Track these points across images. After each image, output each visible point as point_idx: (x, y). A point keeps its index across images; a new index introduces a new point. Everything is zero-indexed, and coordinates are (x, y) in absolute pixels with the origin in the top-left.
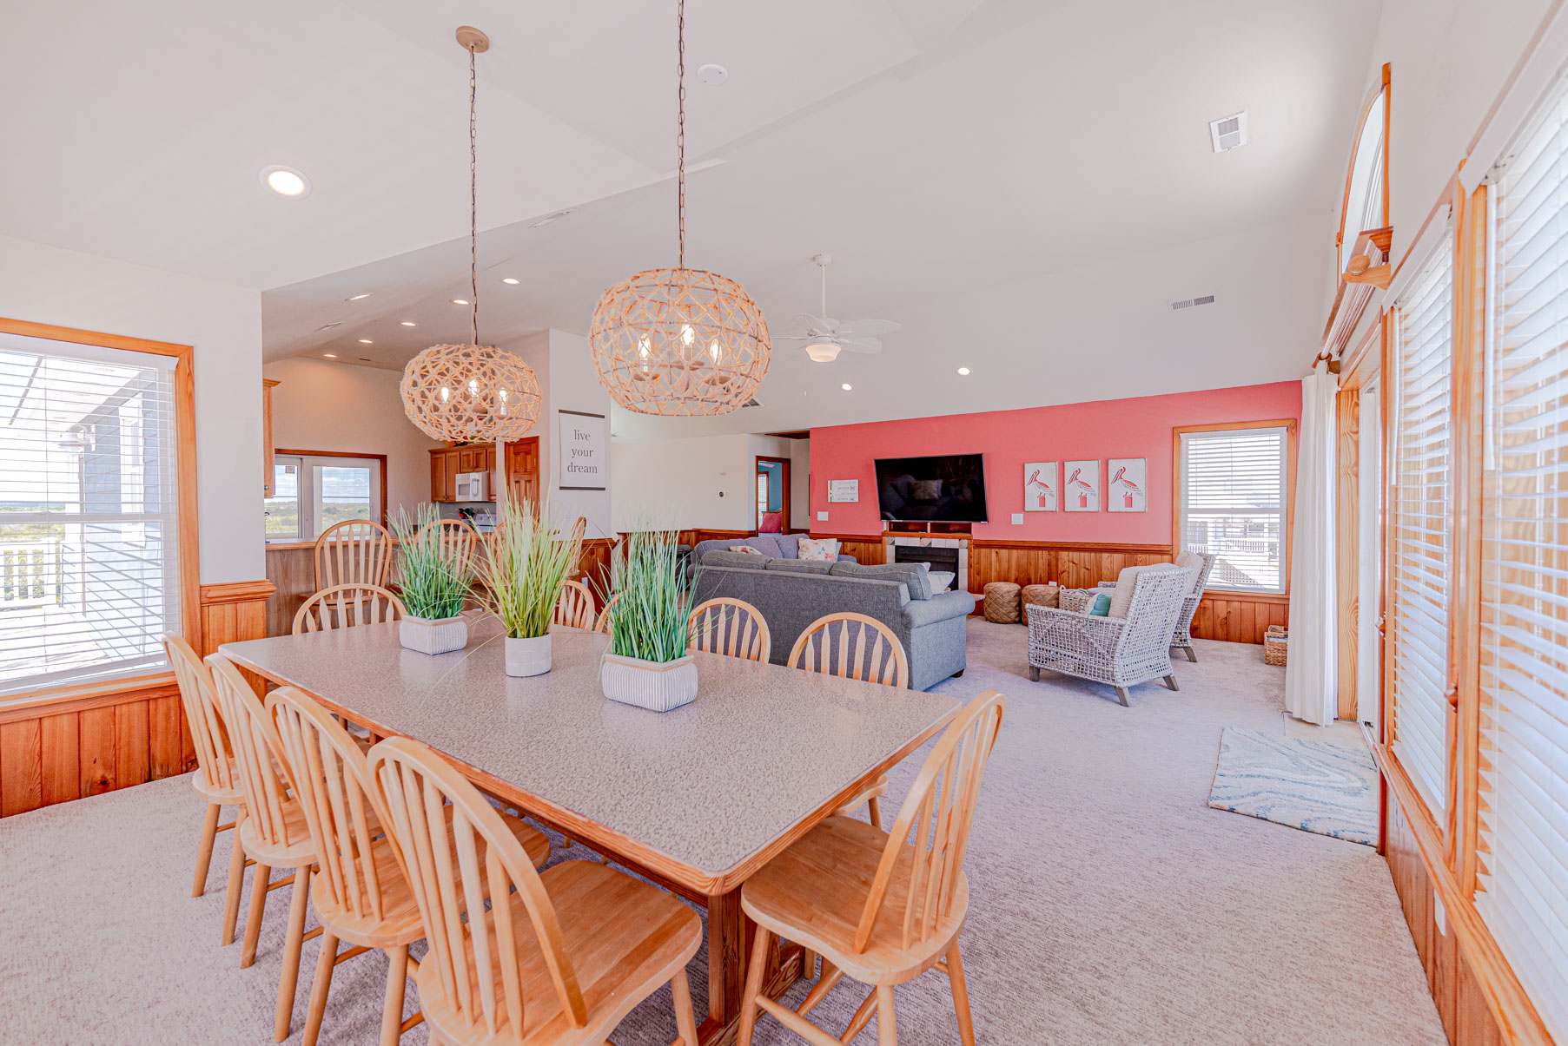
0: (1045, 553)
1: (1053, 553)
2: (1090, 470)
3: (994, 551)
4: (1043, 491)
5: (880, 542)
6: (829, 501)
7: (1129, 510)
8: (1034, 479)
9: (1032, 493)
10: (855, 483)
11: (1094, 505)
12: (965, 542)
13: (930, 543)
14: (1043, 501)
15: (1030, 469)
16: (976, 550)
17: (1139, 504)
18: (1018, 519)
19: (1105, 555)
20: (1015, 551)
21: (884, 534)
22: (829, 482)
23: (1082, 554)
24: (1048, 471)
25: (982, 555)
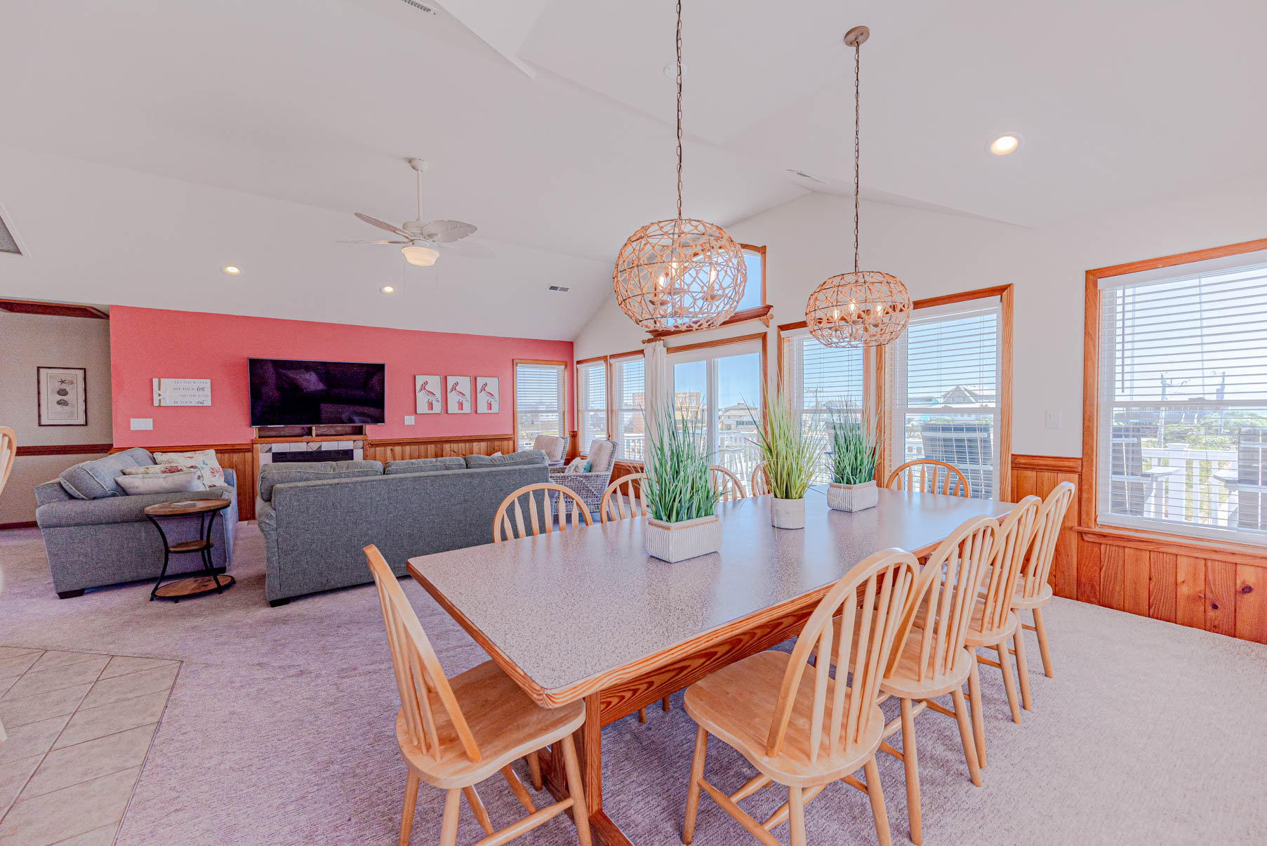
0: (433, 446)
1: (439, 446)
2: (464, 383)
3: (389, 449)
4: (431, 398)
5: (250, 450)
6: (156, 403)
7: (490, 412)
8: (423, 388)
9: (422, 398)
10: (206, 383)
11: (467, 409)
12: (360, 444)
13: (320, 447)
14: (431, 406)
15: (420, 380)
16: (372, 449)
17: (495, 409)
18: (410, 420)
19: (475, 444)
20: (408, 448)
21: (253, 443)
22: (155, 381)
23: (460, 445)
24: (434, 383)
25: (378, 452)
